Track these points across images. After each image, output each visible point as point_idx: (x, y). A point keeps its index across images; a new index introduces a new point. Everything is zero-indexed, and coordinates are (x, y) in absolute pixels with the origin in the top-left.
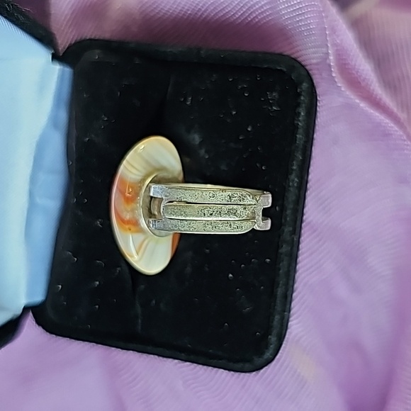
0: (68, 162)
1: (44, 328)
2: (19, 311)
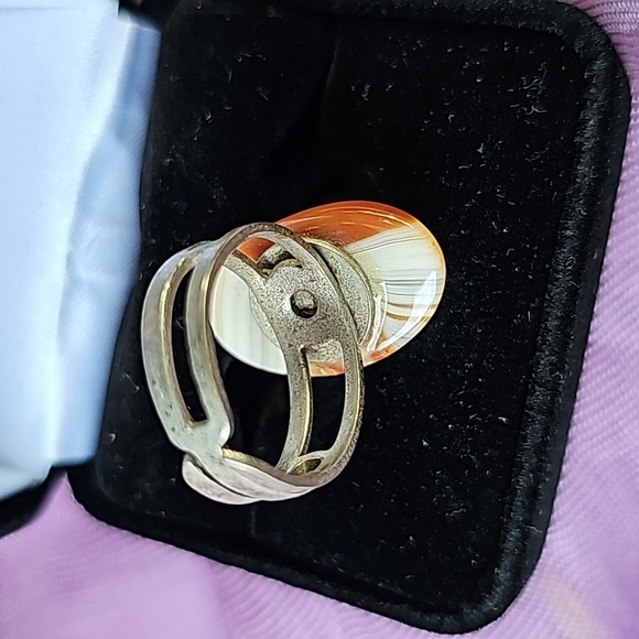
0: (140, 205)
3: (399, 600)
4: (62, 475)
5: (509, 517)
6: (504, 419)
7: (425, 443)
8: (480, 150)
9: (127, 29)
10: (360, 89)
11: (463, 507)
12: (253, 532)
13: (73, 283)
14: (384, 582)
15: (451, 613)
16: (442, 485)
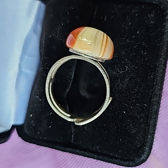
4: (15, 129)
5: (148, 132)
6: (146, 105)
7: (124, 112)
8: (138, 33)
9: (38, 3)
10: (104, 18)
11: (135, 130)
12: (72, 142)
13: (20, 72)
14: (112, 153)
15: (132, 161)
16: (129, 124)
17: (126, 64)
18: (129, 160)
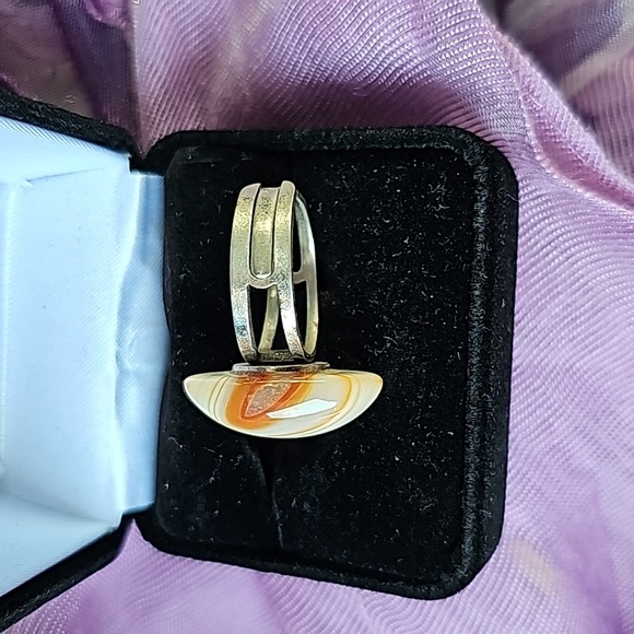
0: (166, 310)
1: (154, 545)
2: (116, 523)
3: (396, 579)
4: (131, 522)
5: (466, 505)
6: (452, 433)
7: (397, 459)
8: (406, 241)
11: (432, 503)
12: (281, 544)
13: (122, 374)
14: (383, 567)
15: (435, 583)
16: (414, 488)
17: (384, 330)
18: (428, 582)
